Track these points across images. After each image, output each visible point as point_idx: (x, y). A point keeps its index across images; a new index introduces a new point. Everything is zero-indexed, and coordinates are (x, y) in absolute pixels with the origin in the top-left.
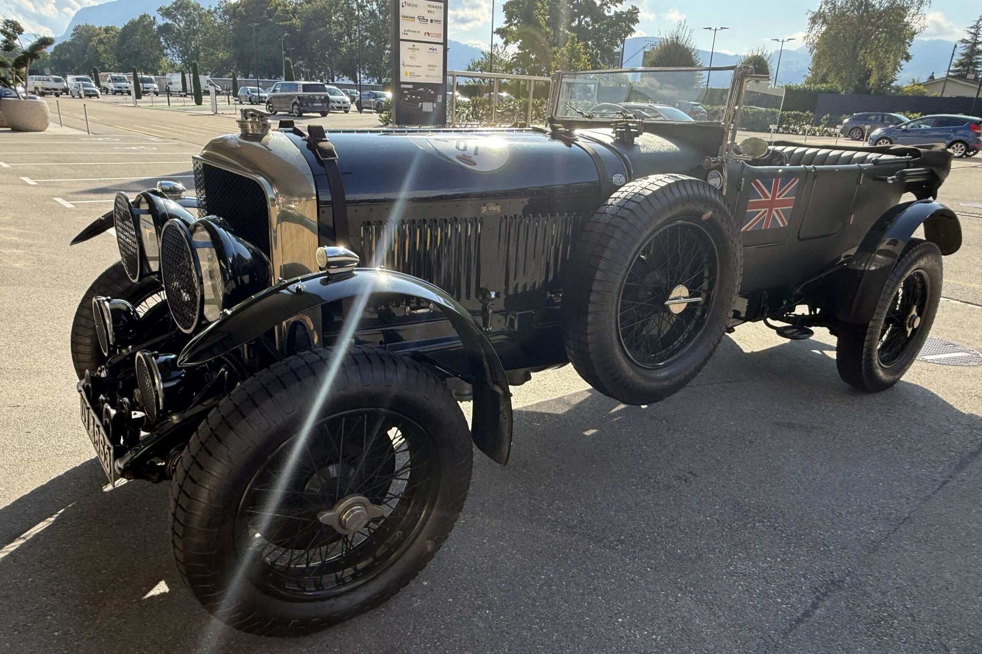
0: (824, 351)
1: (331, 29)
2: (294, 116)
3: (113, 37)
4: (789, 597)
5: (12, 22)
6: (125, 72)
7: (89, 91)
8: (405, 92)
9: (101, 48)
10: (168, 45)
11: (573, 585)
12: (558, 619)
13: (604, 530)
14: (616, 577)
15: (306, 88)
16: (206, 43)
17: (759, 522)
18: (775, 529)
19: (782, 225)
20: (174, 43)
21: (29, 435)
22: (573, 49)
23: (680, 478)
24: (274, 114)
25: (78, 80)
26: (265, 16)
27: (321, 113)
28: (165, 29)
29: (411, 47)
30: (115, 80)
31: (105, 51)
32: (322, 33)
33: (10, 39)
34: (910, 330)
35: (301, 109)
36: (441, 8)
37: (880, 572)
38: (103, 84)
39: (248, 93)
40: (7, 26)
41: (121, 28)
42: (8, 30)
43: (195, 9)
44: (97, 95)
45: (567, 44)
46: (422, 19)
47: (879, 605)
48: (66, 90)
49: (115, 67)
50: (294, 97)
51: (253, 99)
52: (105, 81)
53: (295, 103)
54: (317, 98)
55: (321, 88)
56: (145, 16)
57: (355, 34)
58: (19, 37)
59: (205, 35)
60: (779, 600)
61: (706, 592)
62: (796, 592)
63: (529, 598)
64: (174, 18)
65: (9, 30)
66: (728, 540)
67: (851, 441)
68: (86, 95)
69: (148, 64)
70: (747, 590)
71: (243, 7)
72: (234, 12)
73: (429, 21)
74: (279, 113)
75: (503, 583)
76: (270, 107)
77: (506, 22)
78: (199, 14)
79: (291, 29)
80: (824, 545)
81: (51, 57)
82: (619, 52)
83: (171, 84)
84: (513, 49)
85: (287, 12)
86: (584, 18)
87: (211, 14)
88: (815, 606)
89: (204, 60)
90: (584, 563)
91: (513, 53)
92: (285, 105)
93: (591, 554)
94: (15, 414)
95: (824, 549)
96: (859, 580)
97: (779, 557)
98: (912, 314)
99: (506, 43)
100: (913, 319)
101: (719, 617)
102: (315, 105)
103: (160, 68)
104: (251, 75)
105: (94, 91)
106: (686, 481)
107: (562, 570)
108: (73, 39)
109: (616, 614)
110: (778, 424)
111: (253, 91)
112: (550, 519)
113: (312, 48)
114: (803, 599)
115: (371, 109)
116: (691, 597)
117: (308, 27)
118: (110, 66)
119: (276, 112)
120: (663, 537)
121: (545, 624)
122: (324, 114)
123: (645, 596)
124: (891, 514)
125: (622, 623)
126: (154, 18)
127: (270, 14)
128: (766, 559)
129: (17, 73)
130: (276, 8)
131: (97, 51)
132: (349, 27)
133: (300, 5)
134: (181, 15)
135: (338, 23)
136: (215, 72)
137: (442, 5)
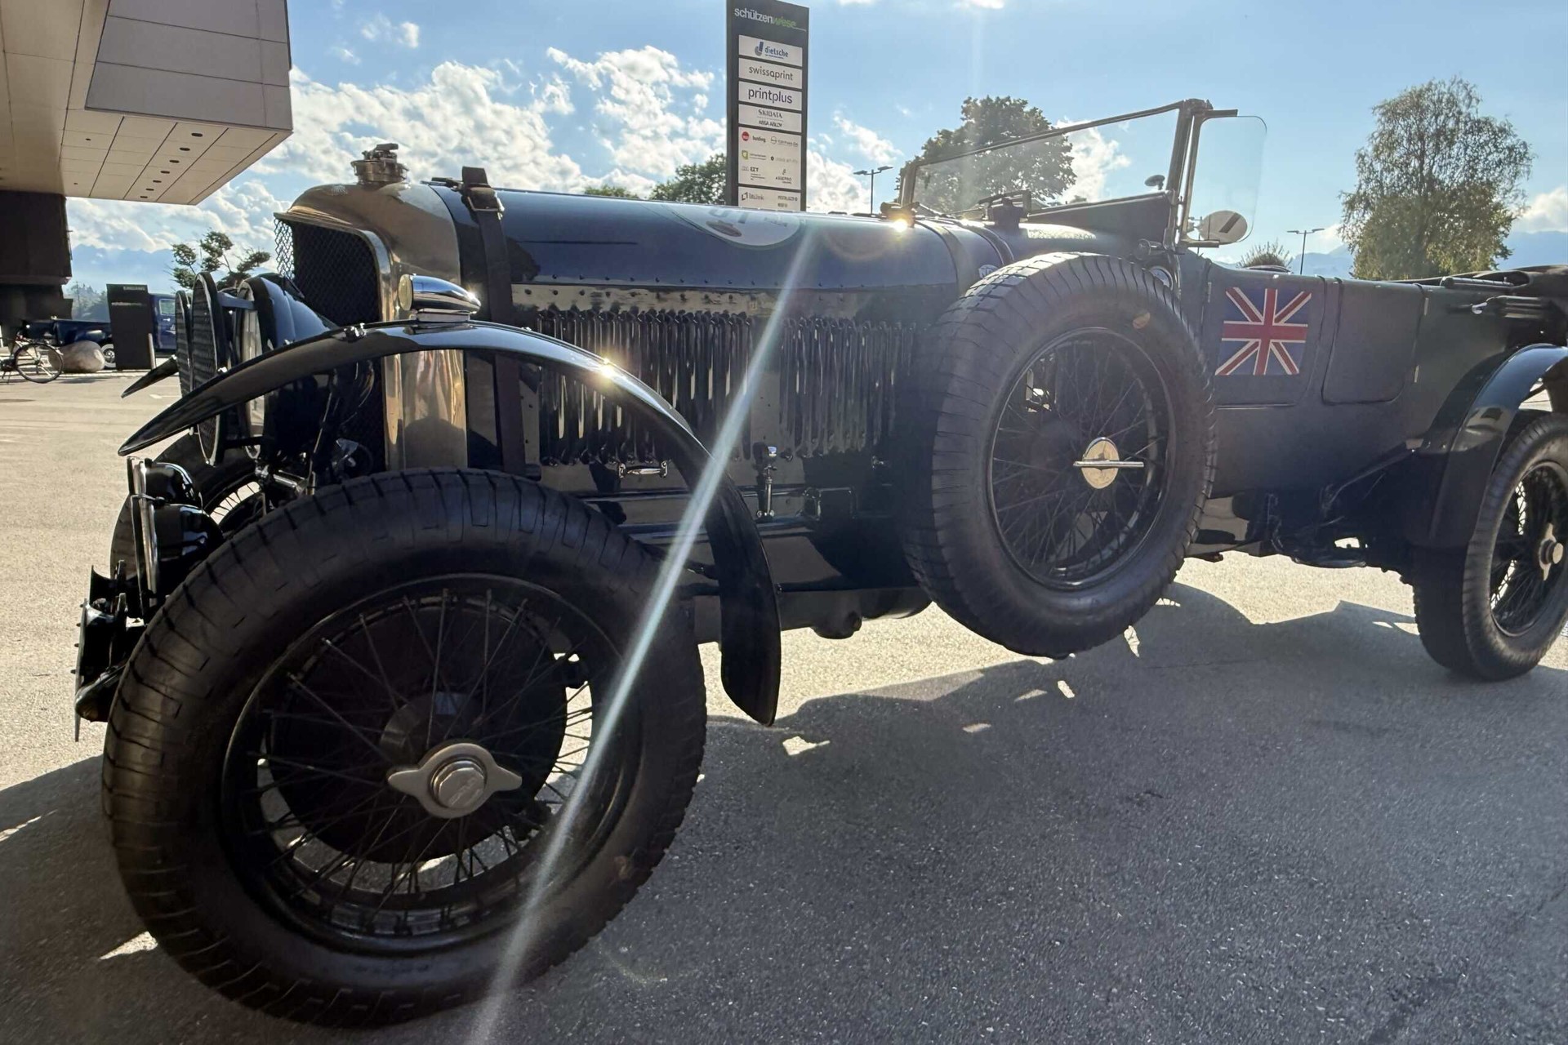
0: (1396, 624)
4: (1341, 1004)
5: (219, 235)
11: (904, 963)
12: (866, 1021)
13: (977, 876)
14: (991, 953)
17: (1279, 872)
18: (1312, 885)
19: (1289, 372)
21: (43, 713)
23: (1129, 799)
33: (214, 256)
34: (1546, 569)
36: (796, 199)
37: (1531, 967)
40: (212, 239)
42: (213, 245)
47: (1536, 1026)
58: (226, 252)
60: (1321, 1009)
61: (1169, 987)
62: (1356, 995)
63: (816, 982)
65: (215, 245)
66: (1218, 900)
67: (1455, 751)
70: (1256, 989)
75: (771, 955)
80: (1412, 915)
88: (1396, 1023)
90: (933, 927)
93: (948, 915)
94: (38, 685)
95: (1412, 925)
96: (1489, 980)
97: (1319, 933)
98: (1547, 539)
100: (1550, 547)
101: (1194, 1034)
106: (1139, 804)
107: (889, 938)
109: (983, 1018)
110: (1318, 724)
112: (878, 855)
114: (1372, 1009)
116: (1137, 995)
120: (1089, 891)
121: (839, 1029)
123: (1044, 989)
124: (1544, 867)
125: (993, 1034)
128: (1293, 935)
137: (798, 195)
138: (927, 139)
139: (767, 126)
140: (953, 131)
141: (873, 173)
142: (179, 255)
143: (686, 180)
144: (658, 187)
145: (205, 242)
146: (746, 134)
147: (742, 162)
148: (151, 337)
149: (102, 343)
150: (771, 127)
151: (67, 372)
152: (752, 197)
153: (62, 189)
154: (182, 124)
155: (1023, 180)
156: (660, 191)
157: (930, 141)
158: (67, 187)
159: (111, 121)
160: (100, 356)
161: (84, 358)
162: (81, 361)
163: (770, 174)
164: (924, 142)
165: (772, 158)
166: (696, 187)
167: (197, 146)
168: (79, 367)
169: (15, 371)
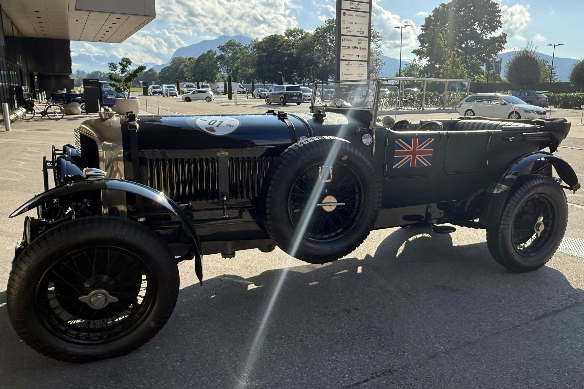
1: (314, 54)
2: (281, 105)
3: (192, 63)
4: (354, 375)
5: (127, 59)
6: (194, 82)
7: (172, 93)
8: (343, 90)
9: (185, 69)
10: (222, 66)
15: (288, 89)
16: (242, 64)
19: (426, 165)
20: (225, 65)
22: (454, 61)
24: (270, 104)
25: (168, 87)
26: (276, 48)
27: (297, 103)
28: (221, 57)
29: (348, 64)
30: (188, 86)
31: (187, 71)
32: (308, 56)
33: (124, 67)
34: (539, 233)
35: (285, 101)
36: (366, 41)
38: (181, 89)
39: (259, 92)
40: (124, 61)
41: (197, 58)
43: (238, 46)
44: (176, 95)
45: (450, 59)
46: (354, 48)
48: (161, 93)
49: (192, 79)
50: (281, 94)
51: (261, 96)
52: (182, 87)
53: (282, 98)
54: (295, 94)
55: (298, 89)
56: (210, 51)
57: (328, 56)
58: (129, 66)
59: (242, 60)
60: (347, 376)
64: (226, 51)
65: (124, 63)
68: (171, 95)
69: (209, 77)
71: (264, 44)
72: (259, 47)
73: (359, 48)
74: (272, 103)
76: (267, 100)
77: (420, 46)
78: (240, 48)
79: (291, 55)
80: (403, 352)
81: (159, 74)
82: (499, 61)
83: (218, 88)
84: (425, 62)
85: (289, 45)
86: (470, 42)
87: (246, 48)
88: (366, 381)
89: (240, 74)
91: (425, 64)
92: (276, 99)
98: (538, 222)
99: (420, 58)
100: (539, 225)
102: (293, 98)
103: (216, 79)
104: (267, 82)
105: (175, 93)
108: (171, 65)
110: (437, 286)
111: (262, 91)
113: (302, 66)
114: (362, 377)
115: (328, 100)
117: (300, 54)
118: (189, 79)
119: (271, 103)
122: (299, 104)
126: (215, 52)
127: (279, 47)
129: (126, 85)
130: (282, 44)
131: (183, 70)
132: (325, 52)
133: (296, 41)
134: (229, 49)
135: (318, 50)
136: (246, 80)
137: (367, 39)
138: (434, 8)
139: (354, 10)
140: (447, 4)
141: (402, 28)
142: (111, 67)
143: (330, 26)
144: (317, 29)
145: (121, 62)
146: (344, 13)
147: (343, 25)
148: (99, 101)
149: (80, 102)
150: (356, 10)
151: (67, 115)
152: (347, 40)
153: (68, 37)
154: (112, 15)
155: (477, 26)
156: (318, 30)
157: (436, 9)
158: (71, 37)
159: (85, 14)
160: (79, 108)
161: (73, 109)
162: (72, 110)
163: (355, 30)
164: (433, 9)
165: (356, 23)
166: (334, 29)
167: (119, 22)
168: (71, 113)
169: (46, 115)
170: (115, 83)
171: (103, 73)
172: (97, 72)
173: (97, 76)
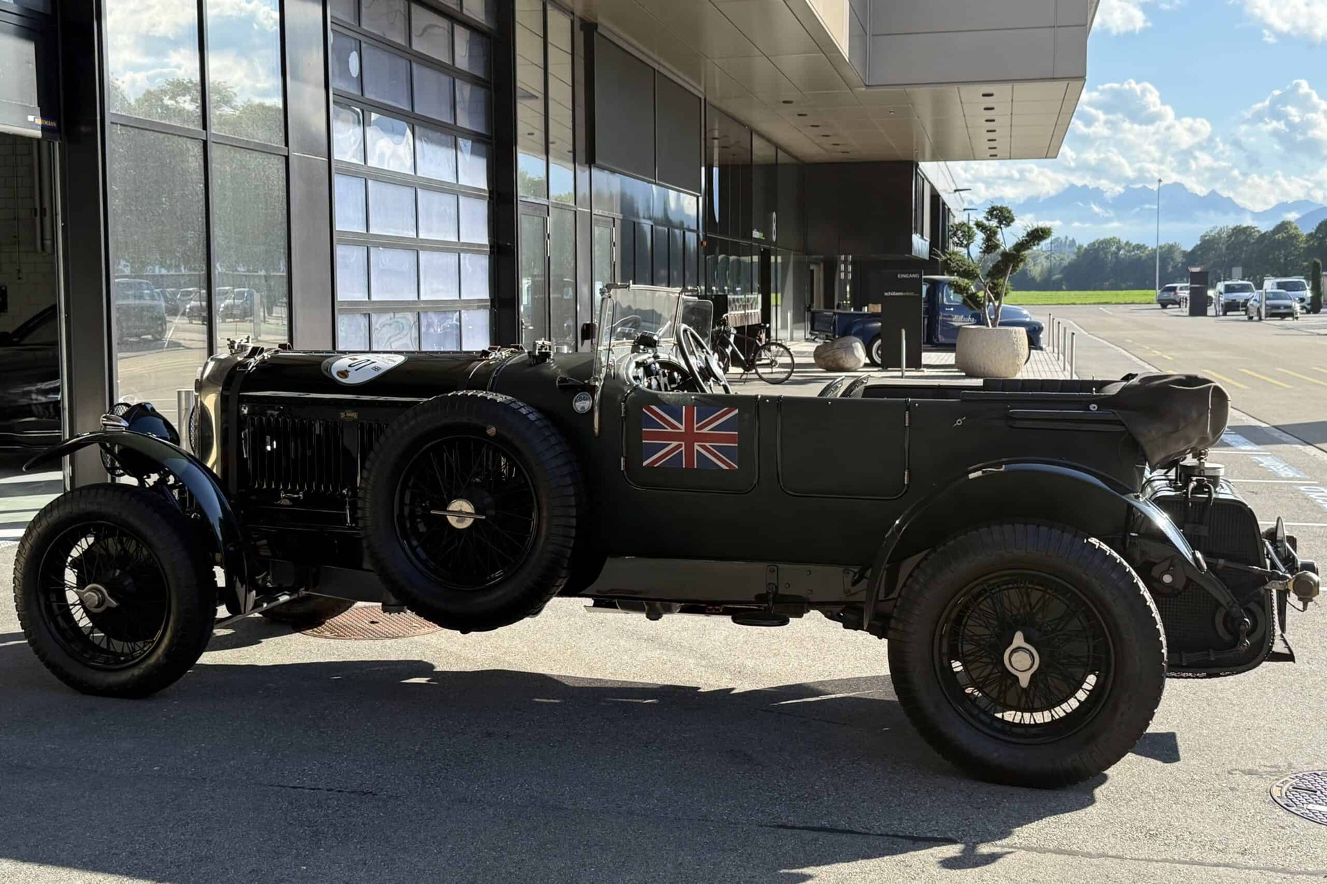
19: (724, 467)
25: (1280, 286)
44: (1292, 315)
68: (1271, 315)
129: (992, 288)
145: (981, 220)
158: (923, 151)
161: (844, 355)
162: (841, 358)
168: (838, 364)
169: (754, 371)
170: (963, 282)
171: (1127, 243)
172: (1106, 243)
173: (1106, 254)
